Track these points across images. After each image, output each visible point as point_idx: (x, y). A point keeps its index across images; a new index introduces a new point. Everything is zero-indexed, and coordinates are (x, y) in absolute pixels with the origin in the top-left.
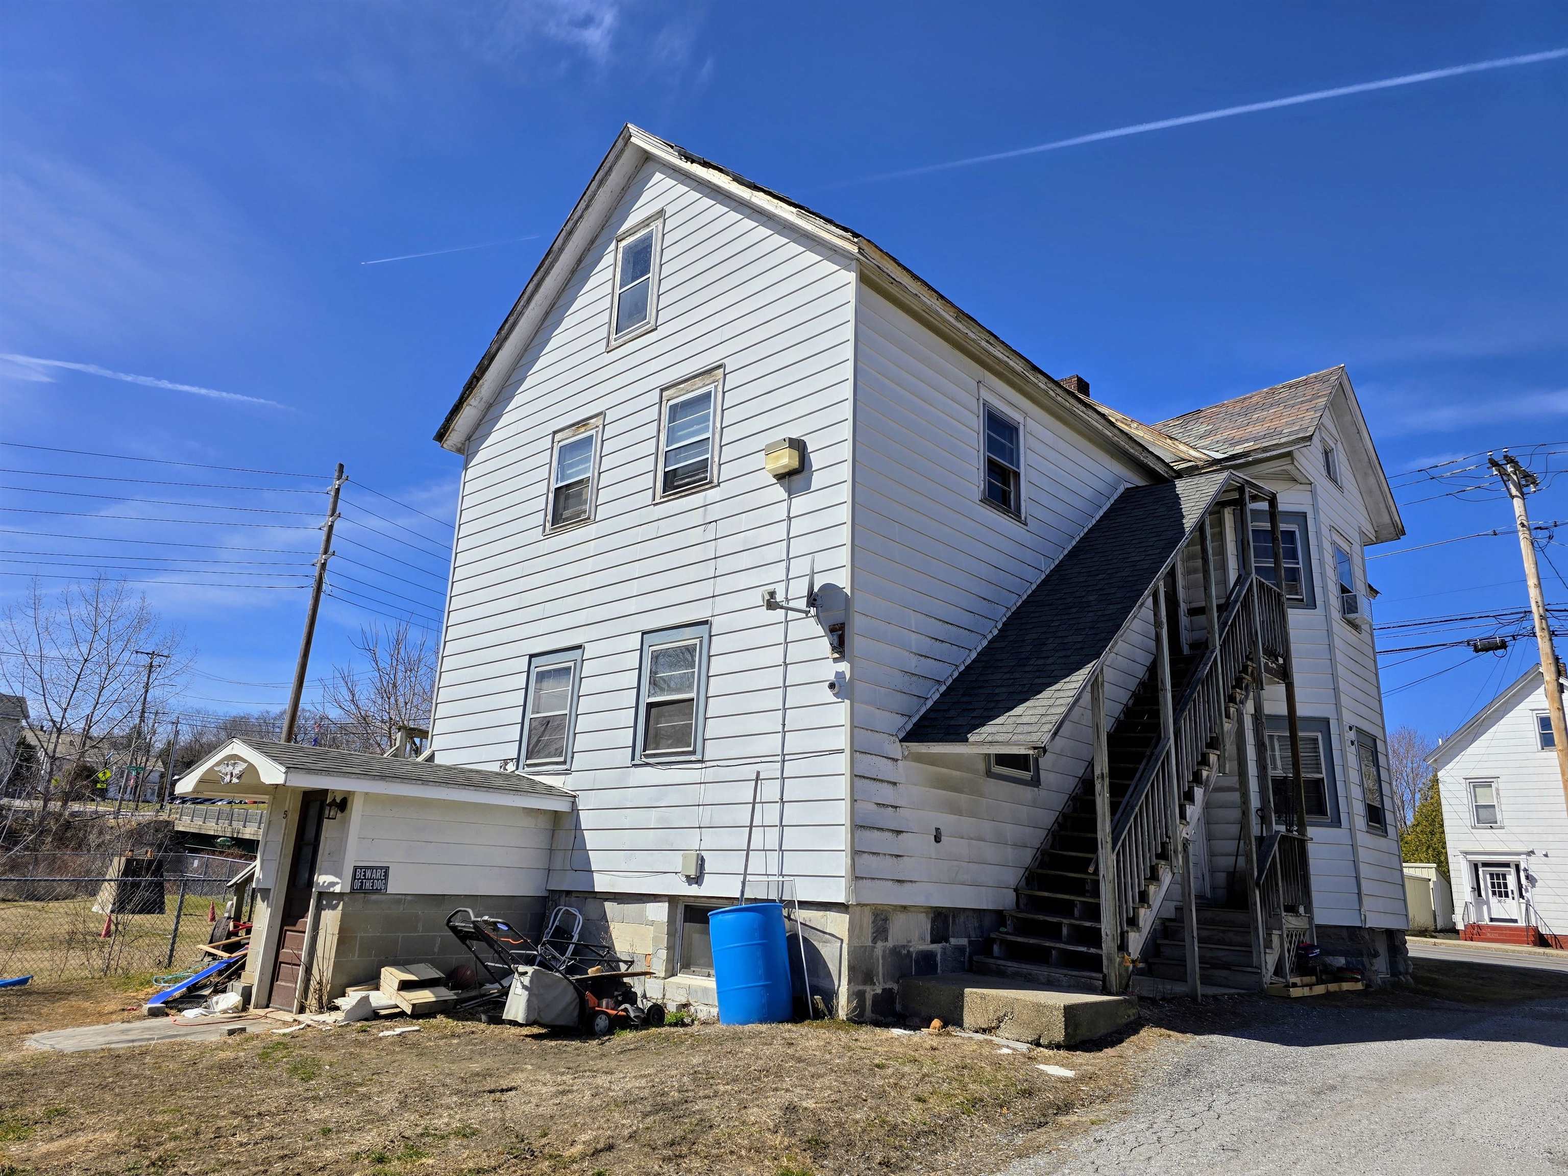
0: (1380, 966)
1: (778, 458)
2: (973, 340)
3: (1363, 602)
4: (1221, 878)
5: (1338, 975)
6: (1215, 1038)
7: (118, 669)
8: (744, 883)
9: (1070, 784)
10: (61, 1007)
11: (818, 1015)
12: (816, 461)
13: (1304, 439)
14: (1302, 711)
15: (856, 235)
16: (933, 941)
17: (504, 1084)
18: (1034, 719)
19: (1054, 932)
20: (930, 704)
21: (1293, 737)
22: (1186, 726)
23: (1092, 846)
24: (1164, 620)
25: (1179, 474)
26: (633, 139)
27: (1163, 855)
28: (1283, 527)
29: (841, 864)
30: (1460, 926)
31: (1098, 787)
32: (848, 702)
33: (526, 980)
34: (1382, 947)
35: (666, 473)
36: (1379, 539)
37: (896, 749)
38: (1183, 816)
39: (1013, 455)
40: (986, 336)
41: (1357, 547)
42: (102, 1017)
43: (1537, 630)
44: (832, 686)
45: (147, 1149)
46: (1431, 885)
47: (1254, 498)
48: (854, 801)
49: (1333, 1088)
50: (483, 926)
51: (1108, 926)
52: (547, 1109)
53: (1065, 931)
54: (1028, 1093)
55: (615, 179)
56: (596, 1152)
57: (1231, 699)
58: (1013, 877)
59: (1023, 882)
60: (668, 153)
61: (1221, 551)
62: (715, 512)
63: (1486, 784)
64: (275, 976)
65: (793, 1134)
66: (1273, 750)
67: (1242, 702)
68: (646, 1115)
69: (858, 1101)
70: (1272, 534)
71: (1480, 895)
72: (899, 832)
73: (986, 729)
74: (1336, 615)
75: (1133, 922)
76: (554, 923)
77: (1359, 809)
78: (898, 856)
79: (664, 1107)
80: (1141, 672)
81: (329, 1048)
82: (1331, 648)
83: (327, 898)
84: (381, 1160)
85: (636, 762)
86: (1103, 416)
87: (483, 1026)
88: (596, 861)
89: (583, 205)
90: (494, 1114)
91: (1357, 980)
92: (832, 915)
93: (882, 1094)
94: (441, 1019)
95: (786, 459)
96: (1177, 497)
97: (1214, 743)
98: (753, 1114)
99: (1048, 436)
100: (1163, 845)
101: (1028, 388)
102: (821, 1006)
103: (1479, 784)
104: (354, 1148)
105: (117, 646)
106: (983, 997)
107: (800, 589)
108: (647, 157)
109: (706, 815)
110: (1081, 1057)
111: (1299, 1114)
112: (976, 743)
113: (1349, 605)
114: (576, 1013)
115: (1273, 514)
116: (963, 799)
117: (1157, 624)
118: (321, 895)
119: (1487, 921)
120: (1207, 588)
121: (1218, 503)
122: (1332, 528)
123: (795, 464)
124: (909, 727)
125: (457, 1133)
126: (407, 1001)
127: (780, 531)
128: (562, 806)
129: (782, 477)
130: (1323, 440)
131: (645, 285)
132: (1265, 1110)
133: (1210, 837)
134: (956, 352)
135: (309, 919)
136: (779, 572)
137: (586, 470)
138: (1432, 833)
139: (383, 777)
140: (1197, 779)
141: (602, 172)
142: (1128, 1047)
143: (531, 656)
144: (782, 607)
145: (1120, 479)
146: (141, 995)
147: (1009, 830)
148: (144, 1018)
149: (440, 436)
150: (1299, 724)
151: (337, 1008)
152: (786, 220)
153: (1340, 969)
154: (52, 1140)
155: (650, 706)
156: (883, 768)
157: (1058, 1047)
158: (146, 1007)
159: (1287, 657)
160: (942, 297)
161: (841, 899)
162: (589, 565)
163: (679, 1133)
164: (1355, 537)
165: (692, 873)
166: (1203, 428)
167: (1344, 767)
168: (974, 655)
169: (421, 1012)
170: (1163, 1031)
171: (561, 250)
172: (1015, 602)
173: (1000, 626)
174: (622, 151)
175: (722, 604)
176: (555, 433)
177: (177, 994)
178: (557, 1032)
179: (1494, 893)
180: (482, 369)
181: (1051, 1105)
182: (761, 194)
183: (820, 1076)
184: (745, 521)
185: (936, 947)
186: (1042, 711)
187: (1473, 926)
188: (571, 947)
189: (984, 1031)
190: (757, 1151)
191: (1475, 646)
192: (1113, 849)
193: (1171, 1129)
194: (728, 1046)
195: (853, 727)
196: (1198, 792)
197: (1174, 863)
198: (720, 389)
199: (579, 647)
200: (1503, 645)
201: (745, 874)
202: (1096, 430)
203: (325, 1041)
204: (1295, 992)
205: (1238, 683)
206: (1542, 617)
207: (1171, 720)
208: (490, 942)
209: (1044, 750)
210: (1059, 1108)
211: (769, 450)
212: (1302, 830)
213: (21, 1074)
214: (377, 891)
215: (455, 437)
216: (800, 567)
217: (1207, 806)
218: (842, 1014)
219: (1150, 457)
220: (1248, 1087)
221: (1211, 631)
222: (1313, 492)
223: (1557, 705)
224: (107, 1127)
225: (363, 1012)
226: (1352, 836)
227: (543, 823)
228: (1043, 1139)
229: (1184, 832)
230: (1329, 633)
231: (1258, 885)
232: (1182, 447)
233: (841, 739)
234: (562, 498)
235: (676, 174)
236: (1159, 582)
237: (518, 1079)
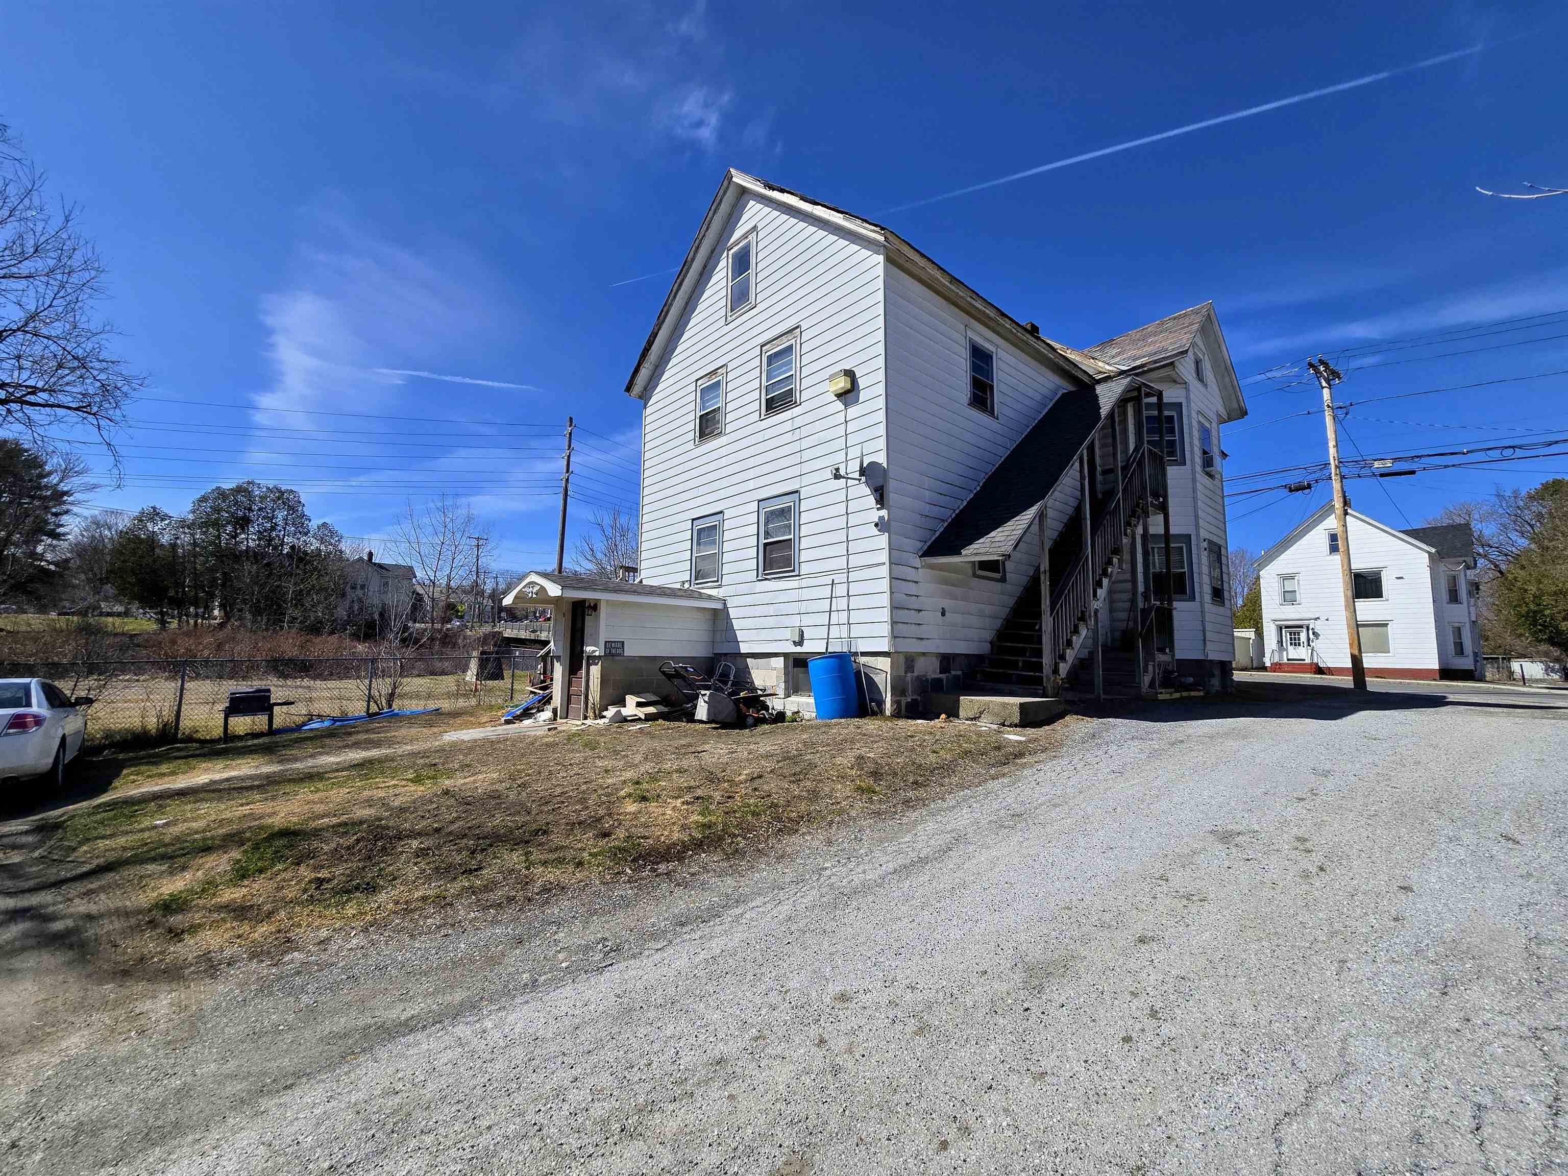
0: (1216, 682)
1: (837, 383)
2: (962, 297)
3: (1217, 460)
4: (1118, 634)
5: (1189, 688)
6: (1110, 720)
7: (461, 547)
8: (827, 643)
9: (1024, 580)
10: (459, 721)
11: (874, 714)
12: (862, 383)
13: (1182, 353)
14: (1173, 530)
15: (882, 229)
16: (941, 673)
17: (699, 749)
18: (1002, 539)
19: (1014, 665)
20: (937, 534)
21: (1167, 547)
22: (1099, 541)
23: (1038, 615)
24: (1087, 475)
25: (1099, 382)
26: (734, 179)
27: (1082, 618)
28: (1166, 413)
29: (885, 629)
30: (1268, 664)
31: (1042, 578)
32: (887, 534)
33: (706, 698)
34: (1217, 672)
35: (767, 400)
36: (1230, 419)
37: (917, 562)
38: (1095, 595)
39: (989, 374)
40: (970, 293)
41: (1214, 425)
42: (481, 725)
43: (1333, 475)
44: (876, 525)
45: (515, 780)
46: (1251, 641)
47: (1148, 395)
48: (892, 593)
49: (1182, 741)
50: (680, 670)
51: (1047, 660)
52: (725, 760)
53: (1020, 664)
54: (998, 748)
55: (724, 208)
56: (753, 779)
57: (1128, 524)
58: (989, 635)
59: (995, 639)
60: (757, 185)
61: (1125, 431)
62: (798, 422)
63: (1290, 577)
64: (569, 701)
65: (862, 769)
66: (1154, 556)
67: (1135, 526)
68: (778, 762)
69: (899, 753)
70: (1158, 419)
71: (1282, 645)
72: (920, 611)
73: (974, 546)
74: (1198, 468)
75: (1062, 657)
76: (718, 671)
77: (1207, 590)
78: (919, 624)
79: (789, 758)
80: (1070, 511)
81: (603, 735)
82: (1194, 490)
83: (592, 660)
84: (637, 783)
85: (760, 578)
86: (1048, 345)
87: (684, 724)
88: (740, 636)
89: (705, 227)
90: (695, 763)
91: (1199, 690)
92: (880, 659)
93: (913, 750)
94: (660, 721)
95: (842, 383)
96: (1097, 397)
97: (1117, 551)
98: (838, 760)
99: (1012, 360)
100: (1083, 612)
101: (999, 329)
102: (876, 709)
103: (1286, 578)
104: (623, 778)
105: (458, 535)
106: (971, 701)
107: (854, 466)
108: (743, 192)
109: (803, 607)
110: (1030, 731)
111: (1161, 754)
112: (966, 556)
113: (1208, 462)
114: (735, 715)
115: (1160, 405)
116: (958, 591)
117: (1082, 478)
118: (588, 657)
119: (1285, 661)
120: (1115, 455)
121: (1122, 400)
122: (1199, 412)
123: (849, 386)
124: (926, 548)
125: (677, 771)
126: (641, 712)
127: (841, 431)
128: (719, 606)
129: (839, 396)
130: (1195, 353)
131: (748, 279)
132: (1139, 753)
133: (1111, 610)
134: (952, 307)
135: (584, 671)
136: (841, 456)
137: (717, 403)
138: (1254, 610)
139: (615, 591)
140: (1105, 573)
141: (716, 203)
142: (1057, 725)
143: (693, 520)
144: (844, 477)
145: (1059, 387)
146: (499, 714)
147: (988, 609)
148: (500, 725)
149: (628, 389)
150: (1171, 539)
151: (604, 717)
152: (836, 224)
153: (1190, 685)
154: (465, 778)
155: (766, 545)
156: (910, 573)
157: (1016, 726)
158: (503, 719)
159: (1165, 497)
160: (942, 269)
161: (887, 650)
162: (723, 462)
163: (798, 769)
164: (1214, 418)
165: (797, 640)
166: (1114, 352)
167: (1199, 564)
168: (965, 503)
169: (649, 718)
170: (1079, 717)
171: (693, 260)
172: (991, 469)
173: (981, 484)
174: (727, 188)
175: (806, 480)
176: (697, 380)
177: (518, 713)
178: (725, 725)
179: (1291, 644)
180: (650, 343)
181: (1011, 754)
182: (820, 207)
183: (876, 742)
184: (818, 426)
185: (943, 676)
186: (1006, 533)
187: (1276, 664)
188: (730, 683)
189: (972, 719)
190: (842, 777)
191: (1290, 488)
192: (1051, 615)
193: (1082, 763)
194: (824, 729)
195: (890, 549)
196: (1105, 581)
197: (1089, 622)
198: (798, 342)
199: (721, 512)
200: (1309, 487)
201: (828, 638)
202: (1044, 355)
203: (600, 732)
204: (1160, 697)
205: (1133, 514)
206: (1337, 467)
207: (1089, 537)
208: (683, 678)
209: (1009, 556)
210: (1016, 755)
211: (831, 378)
212: (1170, 604)
213: (445, 750)
214: (619, 655)
215: (637, 389)
216: (854, 452)
217: (1110, 592)
218: (888, 713)
219: (1079, 371)
220: (1129, 742)
221: (1116, 481)
222: (1187, 390)
223: (1342, 523)
224: (494, 771)
225: (618, 719)
226: (1202, 605)
227: (708, 616)
228: (1006, 771)
229: (1095, 605)
230: (1194, 480)
231: (1140, 635)
232: (1100, 364)
233: (884, 557)
234: (704, 422)
235: (764, 201)
236: (1083, 450)
237: (707, 747)
